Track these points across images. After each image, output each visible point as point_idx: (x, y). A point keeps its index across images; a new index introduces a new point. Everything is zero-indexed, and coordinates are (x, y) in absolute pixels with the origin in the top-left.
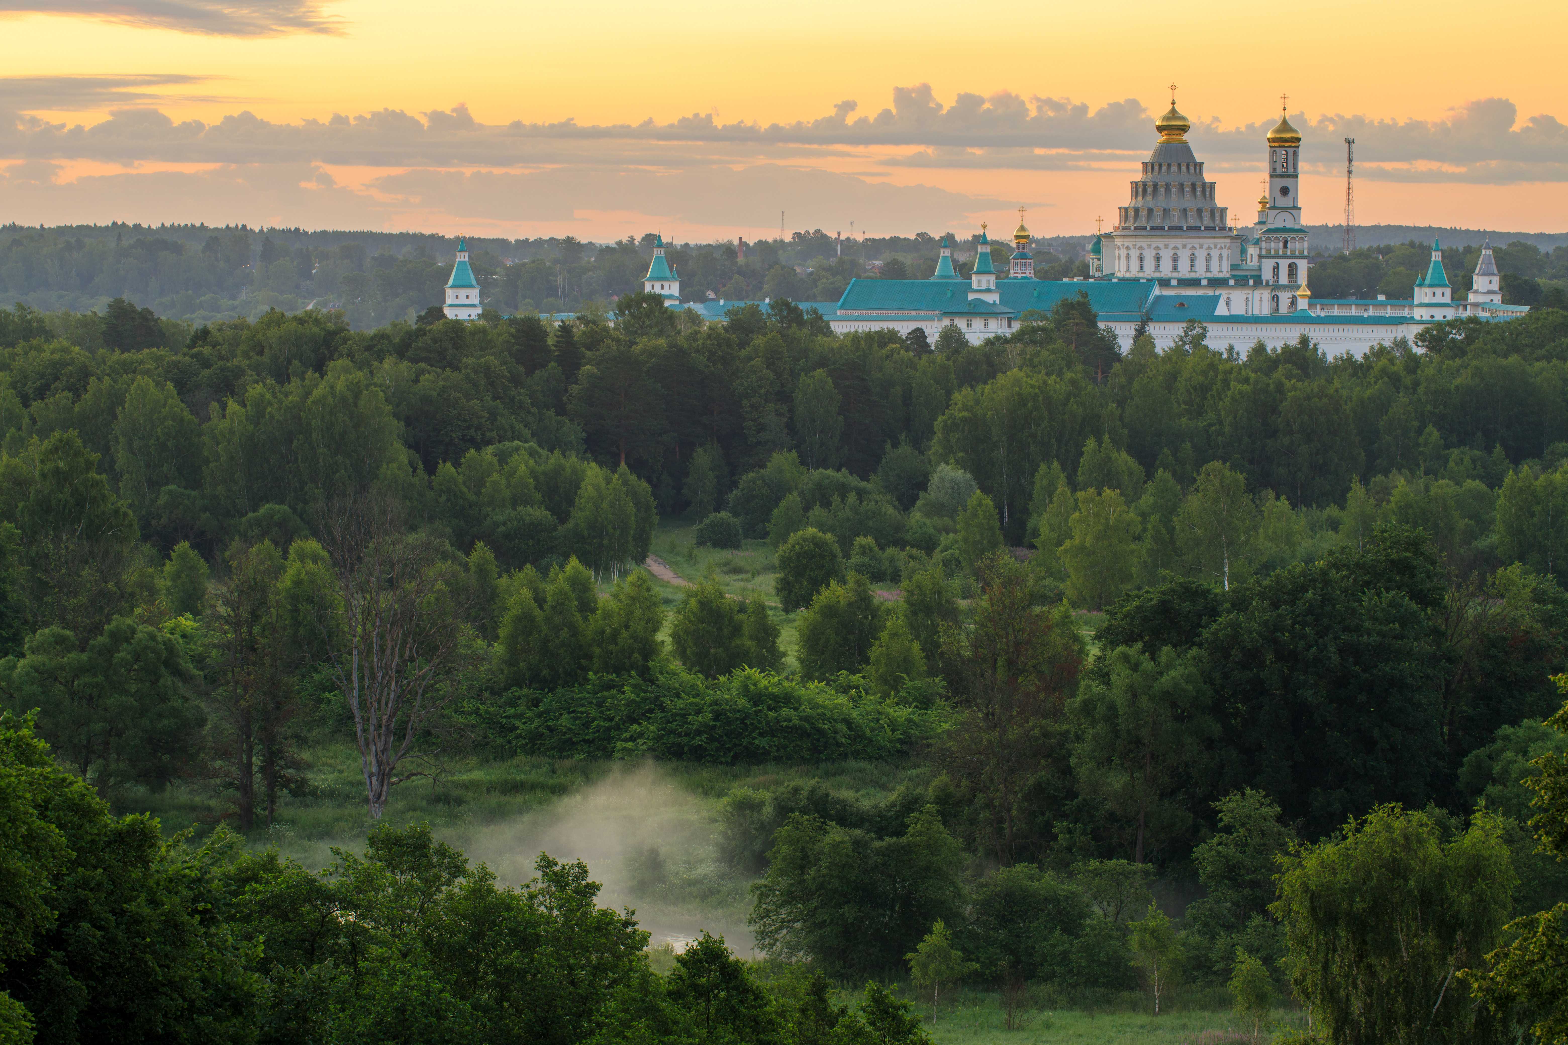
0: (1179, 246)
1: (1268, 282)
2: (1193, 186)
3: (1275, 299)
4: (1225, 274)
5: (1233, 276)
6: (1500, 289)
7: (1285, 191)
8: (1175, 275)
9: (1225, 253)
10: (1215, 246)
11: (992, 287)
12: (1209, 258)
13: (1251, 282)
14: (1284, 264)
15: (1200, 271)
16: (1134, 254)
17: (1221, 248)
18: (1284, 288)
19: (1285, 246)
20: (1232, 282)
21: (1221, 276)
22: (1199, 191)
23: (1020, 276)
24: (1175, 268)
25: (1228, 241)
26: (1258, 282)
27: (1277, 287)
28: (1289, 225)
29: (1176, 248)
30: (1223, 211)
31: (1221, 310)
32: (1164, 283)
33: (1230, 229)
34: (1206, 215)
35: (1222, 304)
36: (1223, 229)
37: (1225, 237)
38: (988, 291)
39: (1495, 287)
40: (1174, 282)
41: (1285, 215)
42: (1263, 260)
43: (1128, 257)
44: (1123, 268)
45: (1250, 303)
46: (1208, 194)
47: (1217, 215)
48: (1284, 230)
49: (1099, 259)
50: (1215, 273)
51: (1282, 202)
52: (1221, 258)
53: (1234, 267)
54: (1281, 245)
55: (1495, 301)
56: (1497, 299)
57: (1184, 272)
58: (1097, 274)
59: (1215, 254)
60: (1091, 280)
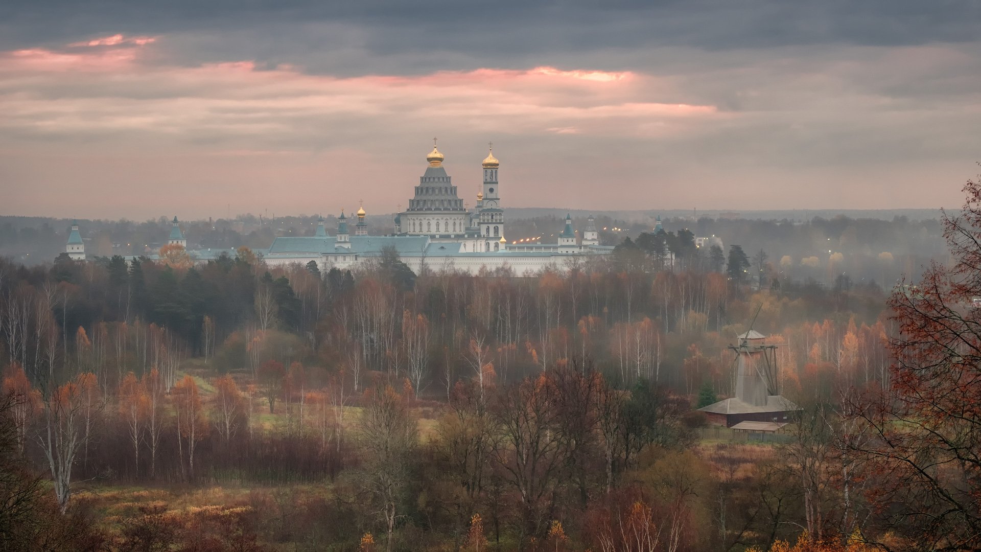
0: (440, 218)
1: (484, 235)
2: (446, 189)
3: (488, 245)
4: (463, 232)
5: (466, 233)
6: (598, 238)
7: (491, 190)
8: (438, 233)
9: (462, 222)
10: (458, 218)
11: (347, 240)
12: (454, 224)
13: (476, 236)
14: (492, 227)
15: (451, 231)
16: (417, 222)
17: (461, 219)
18: (492, 239)
19: (492, 218)
20: (466, 236)
21: (461, 233)
22: (449, 191)
23: (360, 234)
24: (438, 229)
25: (464, 215)
26: (479, 237)
27: (488, 238)
28: (494, 207)
29: (438, 219)
30: (461, 201)
31: (462, 250)
32: (433, 237)
33: (465, 209)
34: (453, 203)
35: (462, 248)
36: (461, 209)
37: (462, 214)
38: (345, 242)
39: (595, 237)
40: (437, 236)
41: (492, 202)
42: (482, 225)
43: (414, 224)
44: (412, 230)
45: (476, 246)
46: (453, 192)
47: (458, 202)
48: (491, 210)
49: (399, 226)
50: (458, 232)
51: (490, 196)
52: (460, 224)
53: (467, 229)
54: (490, 217)
55: (595, 244)
56: (596, 243)
57: (442, 231)
58: (399, 233)
59: (458, 222)
60: (396, 237)
